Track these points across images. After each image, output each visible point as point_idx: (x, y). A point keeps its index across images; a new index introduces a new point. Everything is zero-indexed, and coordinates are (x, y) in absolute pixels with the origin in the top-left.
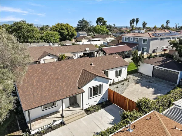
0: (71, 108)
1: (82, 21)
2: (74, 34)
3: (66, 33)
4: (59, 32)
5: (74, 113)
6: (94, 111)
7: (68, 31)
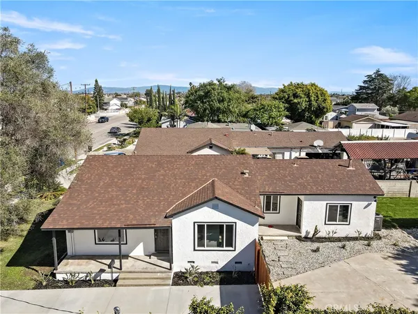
0: (154, 259)
1: (373, 76)
2: (324, 108)
3: (304, 105)
4: (288, 101)
5: (149, 270)
6: (195, 283)
7: (310, 101)
